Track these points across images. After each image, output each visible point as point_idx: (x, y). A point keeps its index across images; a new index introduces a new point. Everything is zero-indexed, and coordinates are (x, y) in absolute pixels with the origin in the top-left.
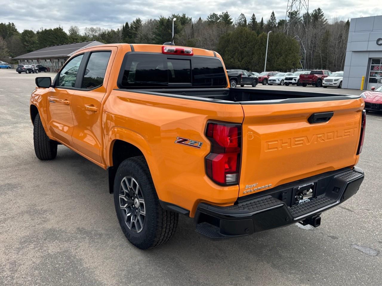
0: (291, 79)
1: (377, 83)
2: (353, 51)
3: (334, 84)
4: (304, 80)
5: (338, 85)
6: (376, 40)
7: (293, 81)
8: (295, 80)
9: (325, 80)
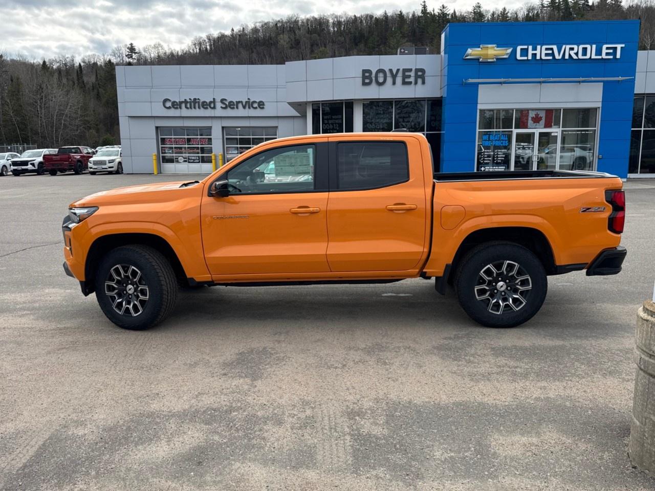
0: (25, 163)
1: (173, 162)
2: (129, 116)
3: (110, 168)
4: (53, 165)
5: (115, 169)
6: (162, 101)
7: (30, 167)
8: (33, 165)
9: (92, 162)
